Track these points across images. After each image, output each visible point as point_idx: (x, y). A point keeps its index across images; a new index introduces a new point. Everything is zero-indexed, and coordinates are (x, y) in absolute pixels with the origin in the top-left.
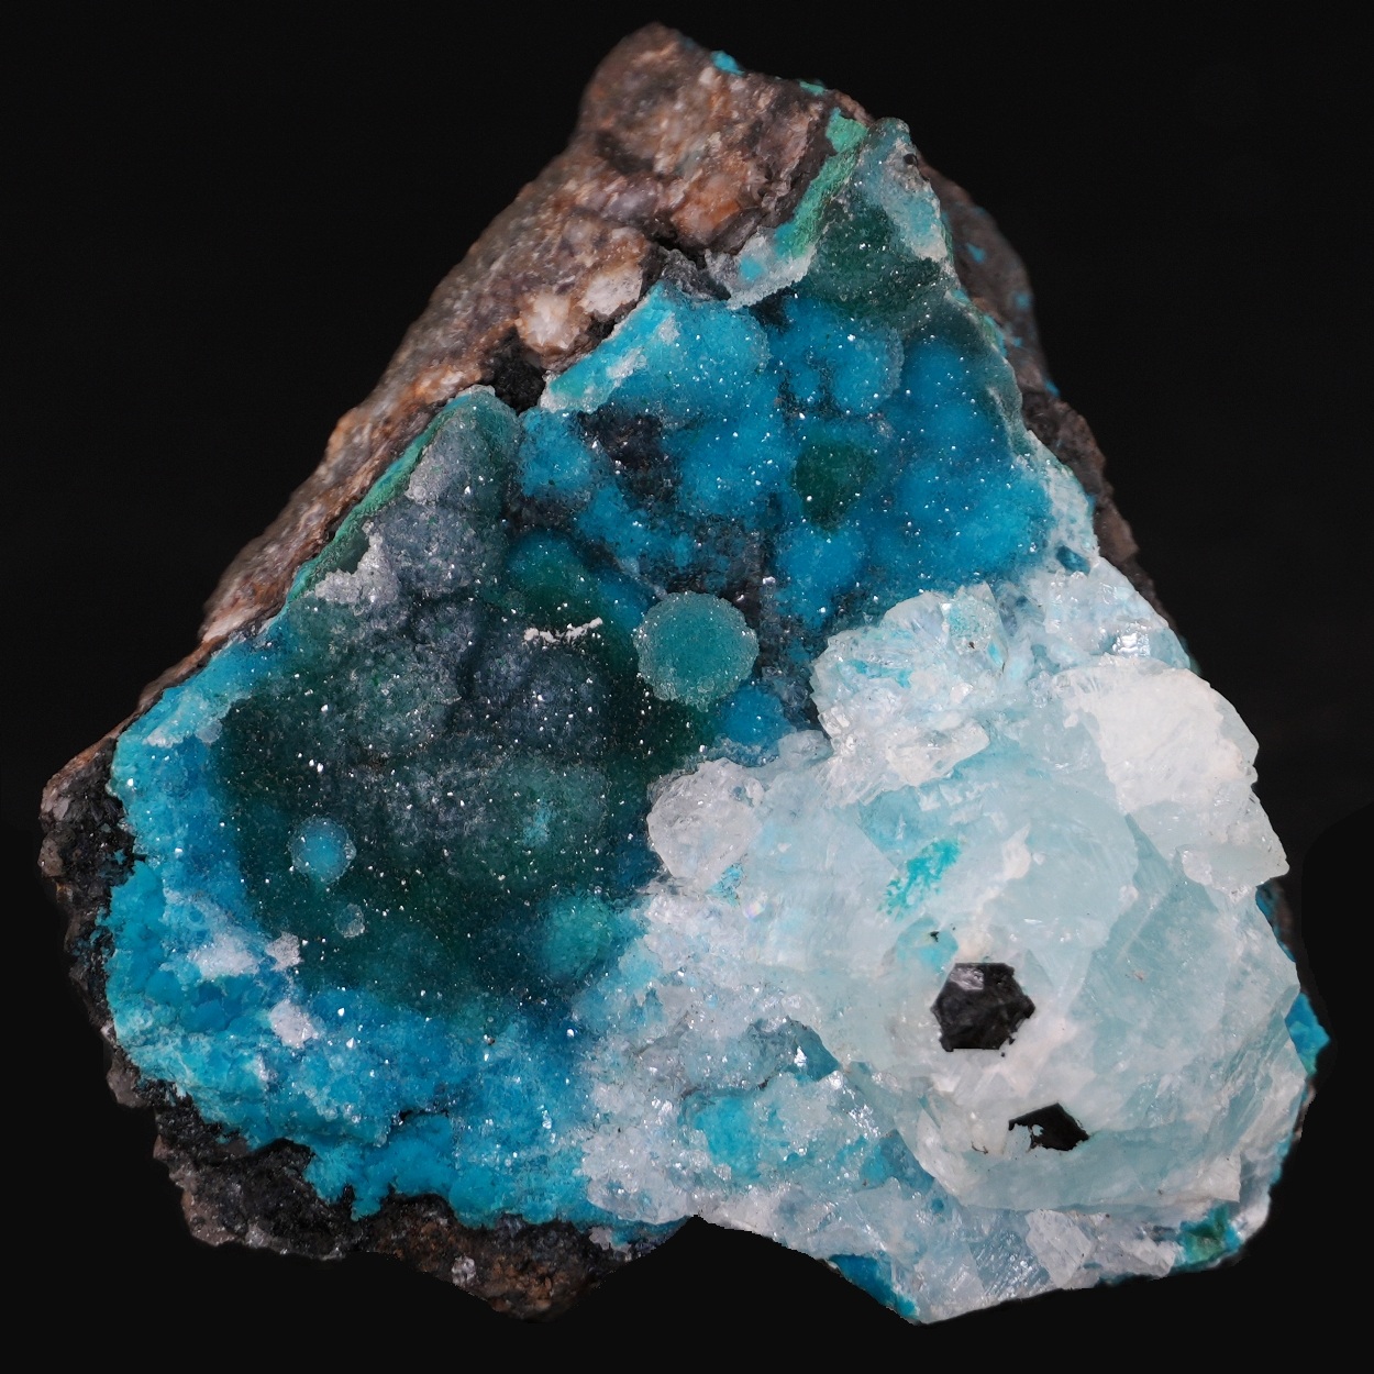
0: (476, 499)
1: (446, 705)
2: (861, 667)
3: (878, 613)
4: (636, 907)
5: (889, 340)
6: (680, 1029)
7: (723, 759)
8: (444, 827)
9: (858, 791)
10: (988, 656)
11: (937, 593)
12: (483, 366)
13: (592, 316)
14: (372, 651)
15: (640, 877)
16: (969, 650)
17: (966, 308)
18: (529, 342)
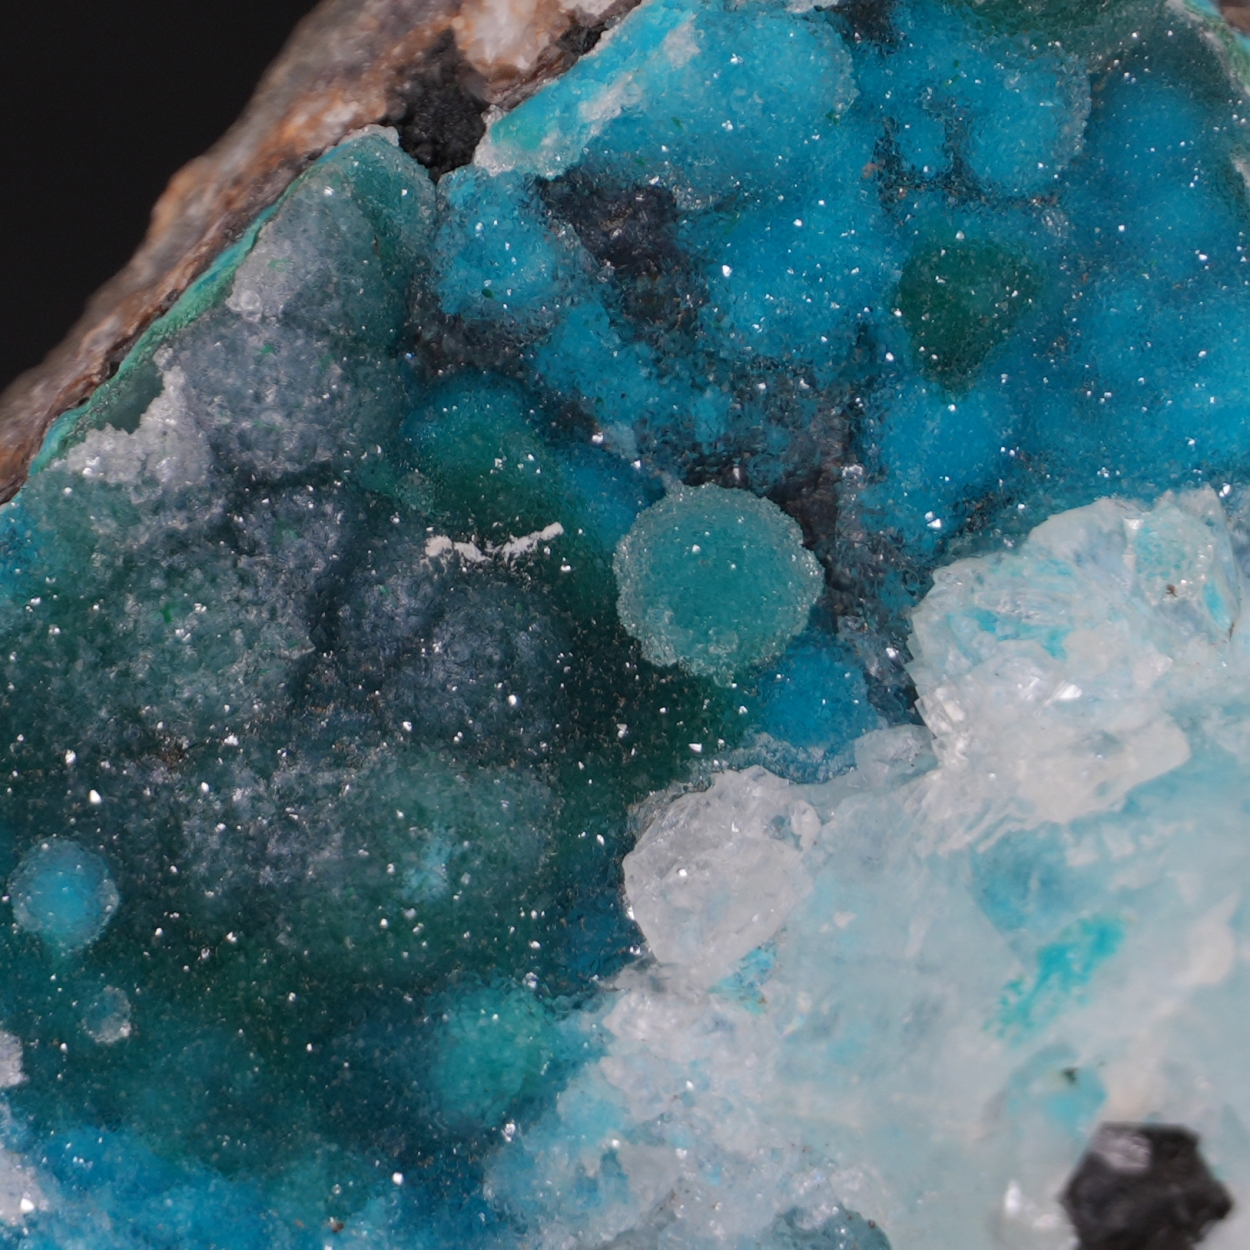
0: (346, 315)
1: (290, 659)
2: (987, 621)
3: (1020, 530)
4: (591, 1011)
5: (1061, 72)
6: (661, 1219)
7: (755, 769)
8: (277, 863)
9: (970, 828)
10: (1204, 611)
11: (1121, 502)
12: (391, 94)
13: (572, 16)
14: (164, 564)
15: (608, 959)
16: (1168, 599)
17: (1201, 25)
18: (470, 57)
